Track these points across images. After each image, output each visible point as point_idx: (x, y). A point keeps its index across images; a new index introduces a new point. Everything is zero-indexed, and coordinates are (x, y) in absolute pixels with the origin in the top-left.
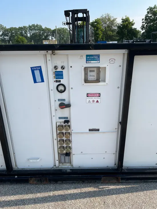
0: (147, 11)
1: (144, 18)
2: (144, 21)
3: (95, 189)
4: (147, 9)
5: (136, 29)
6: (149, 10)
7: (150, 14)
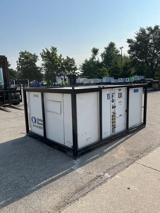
0: (19, 55)
1: (18, 61)
2: (18, 63)
3: (126, 138)
4: (20, 53)
5: (12, 69)
6: (21, 54)
7: (23, 58)
